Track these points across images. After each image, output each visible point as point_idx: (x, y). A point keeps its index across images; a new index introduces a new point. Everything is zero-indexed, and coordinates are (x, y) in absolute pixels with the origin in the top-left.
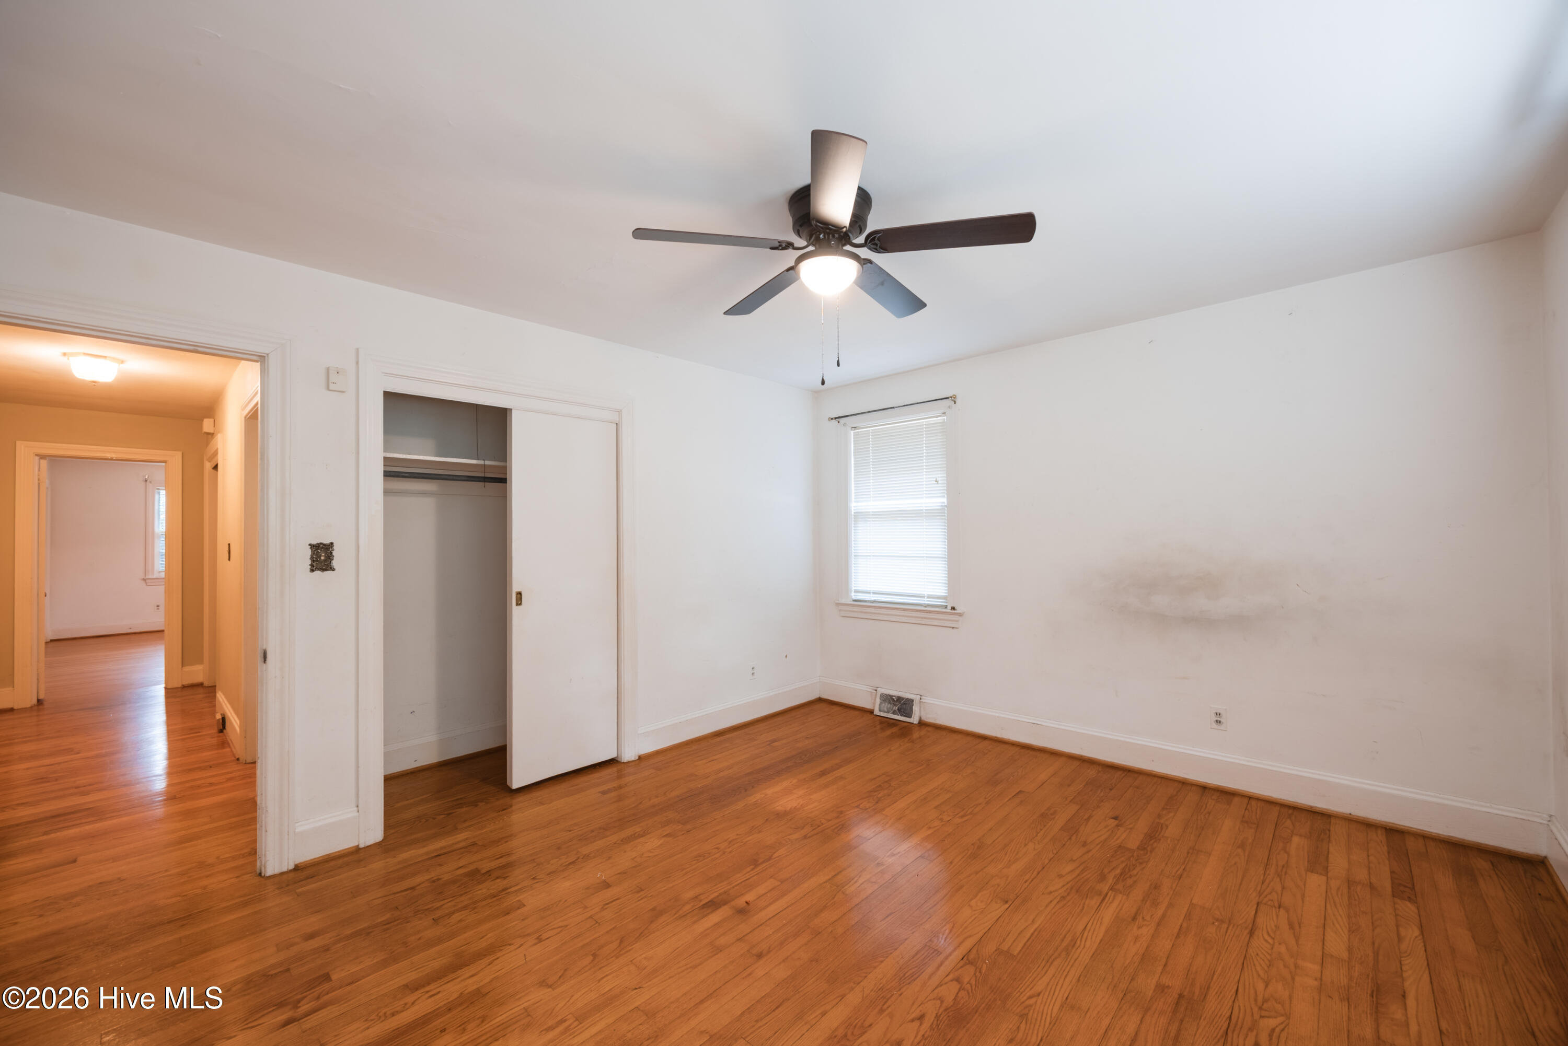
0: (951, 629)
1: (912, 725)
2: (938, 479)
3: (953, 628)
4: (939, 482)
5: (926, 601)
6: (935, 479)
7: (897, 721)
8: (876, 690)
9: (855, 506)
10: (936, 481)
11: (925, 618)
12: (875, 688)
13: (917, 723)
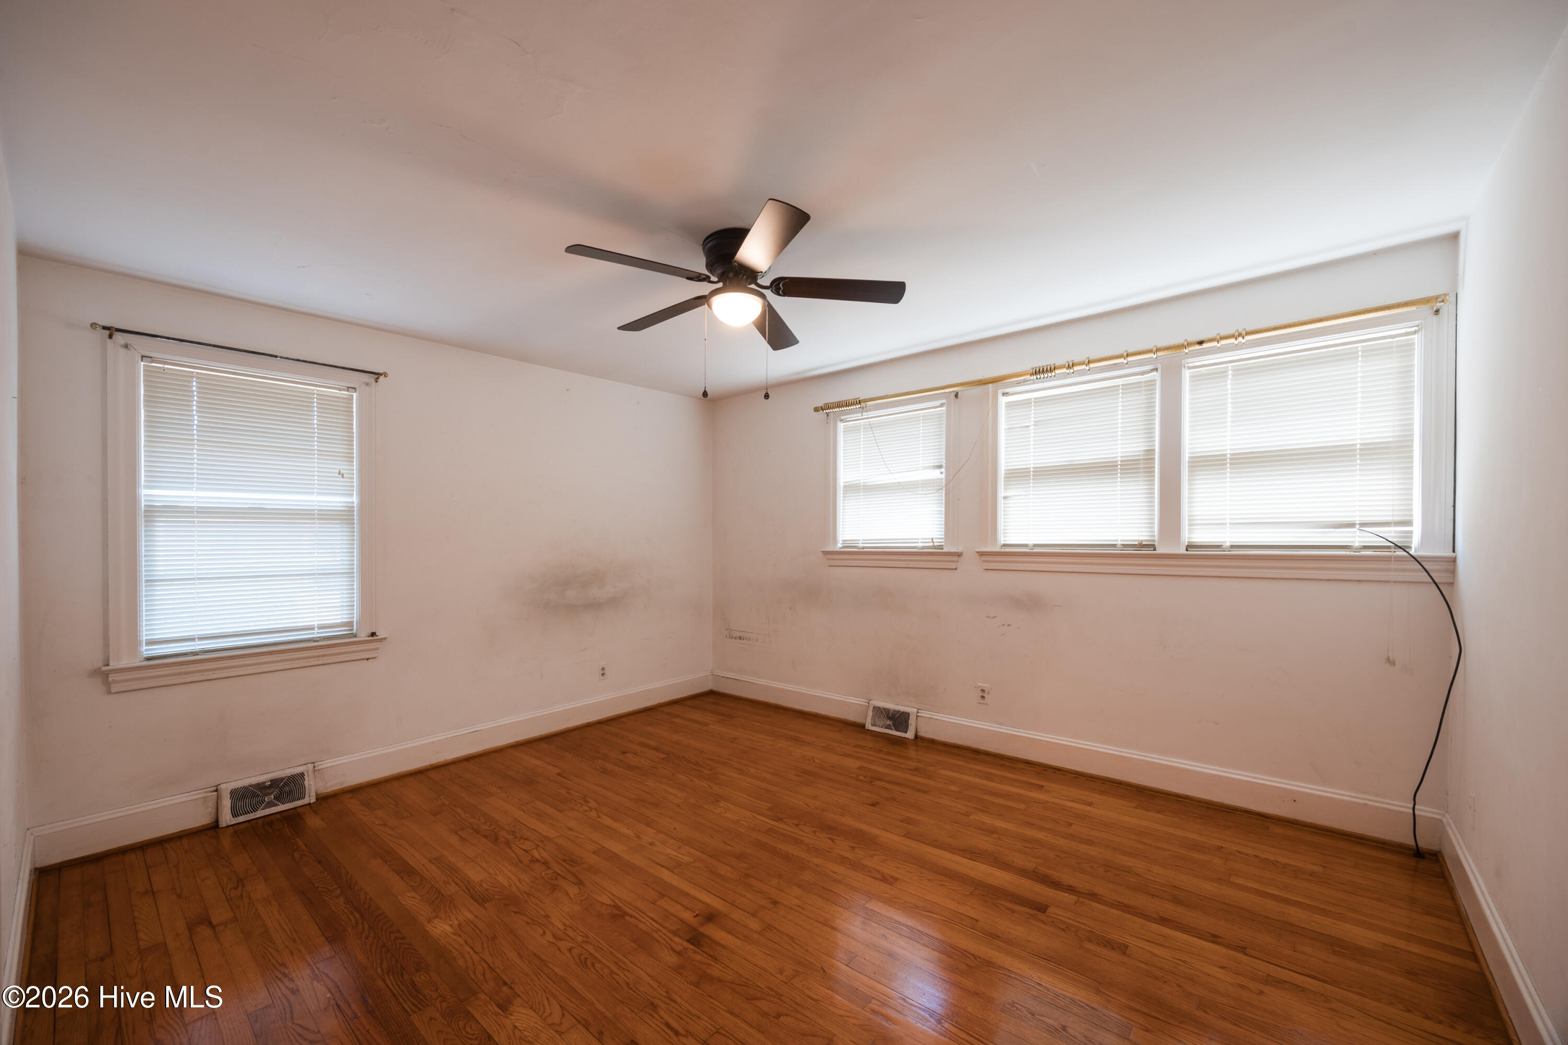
0: (365, 661)
1: (298, 809)
2: (342, 472)
3: (368, 659)
4: (345, 476)
5: (316, 634)
6: (338, 471)
7: (270, 817)
8: (216, 791)
9: (148, 494)
10: (339, 473)
11: (324, 656)
12: (215, 788)
13: (315, 801)
